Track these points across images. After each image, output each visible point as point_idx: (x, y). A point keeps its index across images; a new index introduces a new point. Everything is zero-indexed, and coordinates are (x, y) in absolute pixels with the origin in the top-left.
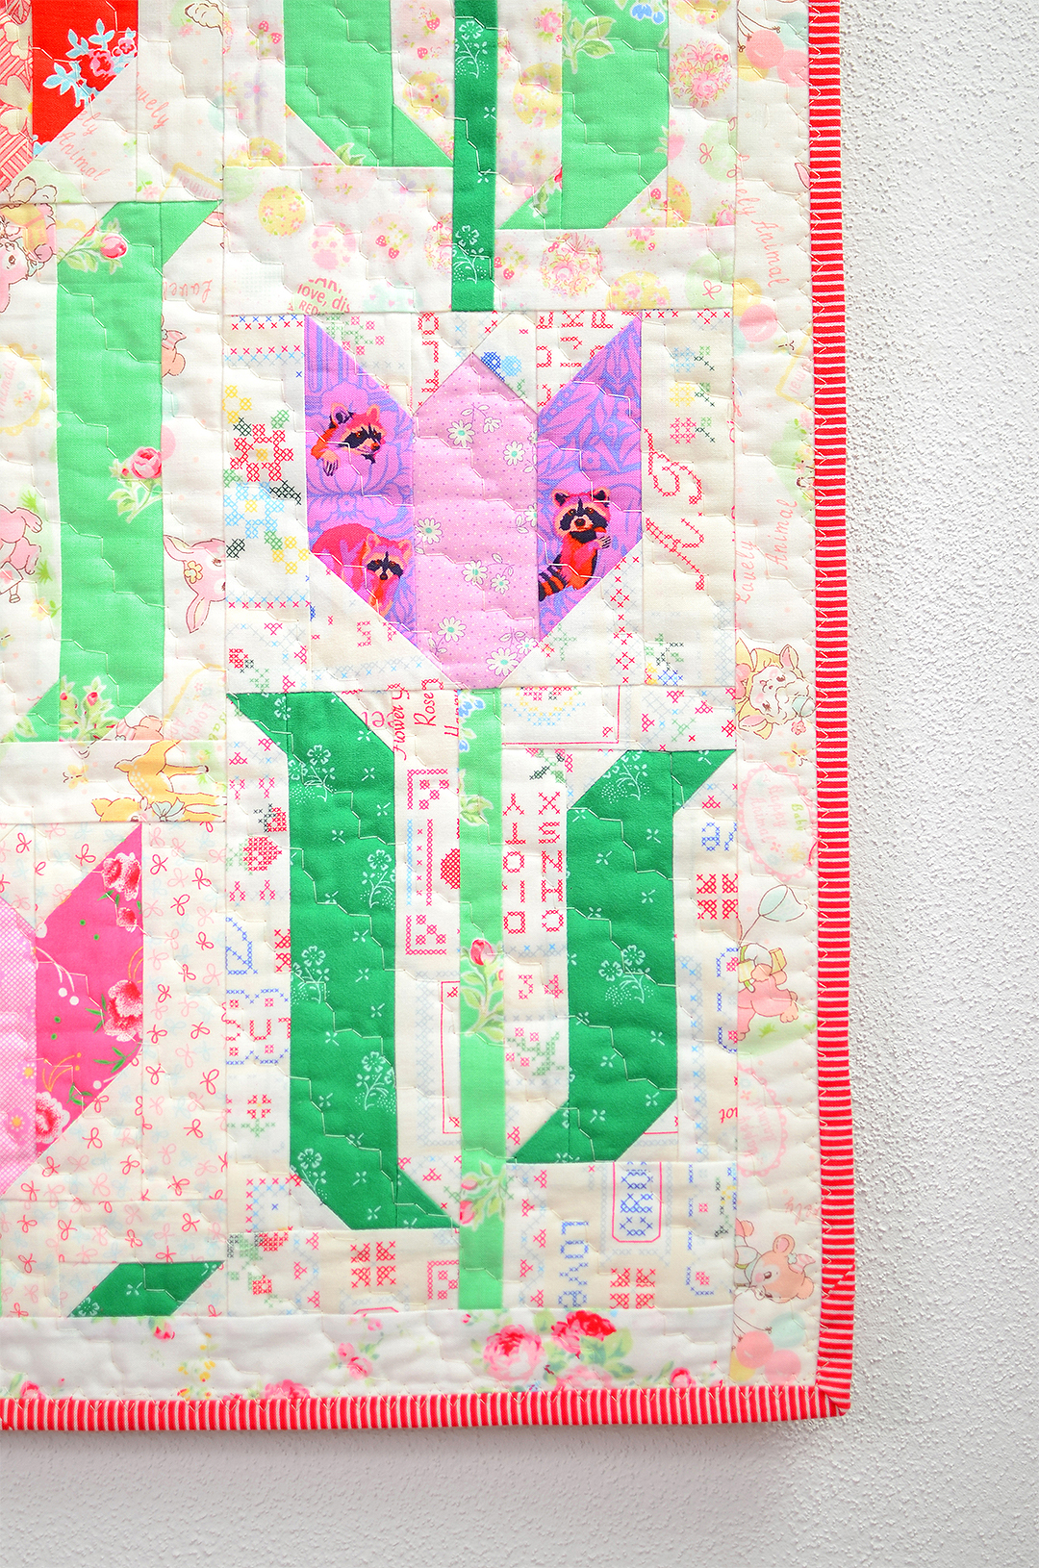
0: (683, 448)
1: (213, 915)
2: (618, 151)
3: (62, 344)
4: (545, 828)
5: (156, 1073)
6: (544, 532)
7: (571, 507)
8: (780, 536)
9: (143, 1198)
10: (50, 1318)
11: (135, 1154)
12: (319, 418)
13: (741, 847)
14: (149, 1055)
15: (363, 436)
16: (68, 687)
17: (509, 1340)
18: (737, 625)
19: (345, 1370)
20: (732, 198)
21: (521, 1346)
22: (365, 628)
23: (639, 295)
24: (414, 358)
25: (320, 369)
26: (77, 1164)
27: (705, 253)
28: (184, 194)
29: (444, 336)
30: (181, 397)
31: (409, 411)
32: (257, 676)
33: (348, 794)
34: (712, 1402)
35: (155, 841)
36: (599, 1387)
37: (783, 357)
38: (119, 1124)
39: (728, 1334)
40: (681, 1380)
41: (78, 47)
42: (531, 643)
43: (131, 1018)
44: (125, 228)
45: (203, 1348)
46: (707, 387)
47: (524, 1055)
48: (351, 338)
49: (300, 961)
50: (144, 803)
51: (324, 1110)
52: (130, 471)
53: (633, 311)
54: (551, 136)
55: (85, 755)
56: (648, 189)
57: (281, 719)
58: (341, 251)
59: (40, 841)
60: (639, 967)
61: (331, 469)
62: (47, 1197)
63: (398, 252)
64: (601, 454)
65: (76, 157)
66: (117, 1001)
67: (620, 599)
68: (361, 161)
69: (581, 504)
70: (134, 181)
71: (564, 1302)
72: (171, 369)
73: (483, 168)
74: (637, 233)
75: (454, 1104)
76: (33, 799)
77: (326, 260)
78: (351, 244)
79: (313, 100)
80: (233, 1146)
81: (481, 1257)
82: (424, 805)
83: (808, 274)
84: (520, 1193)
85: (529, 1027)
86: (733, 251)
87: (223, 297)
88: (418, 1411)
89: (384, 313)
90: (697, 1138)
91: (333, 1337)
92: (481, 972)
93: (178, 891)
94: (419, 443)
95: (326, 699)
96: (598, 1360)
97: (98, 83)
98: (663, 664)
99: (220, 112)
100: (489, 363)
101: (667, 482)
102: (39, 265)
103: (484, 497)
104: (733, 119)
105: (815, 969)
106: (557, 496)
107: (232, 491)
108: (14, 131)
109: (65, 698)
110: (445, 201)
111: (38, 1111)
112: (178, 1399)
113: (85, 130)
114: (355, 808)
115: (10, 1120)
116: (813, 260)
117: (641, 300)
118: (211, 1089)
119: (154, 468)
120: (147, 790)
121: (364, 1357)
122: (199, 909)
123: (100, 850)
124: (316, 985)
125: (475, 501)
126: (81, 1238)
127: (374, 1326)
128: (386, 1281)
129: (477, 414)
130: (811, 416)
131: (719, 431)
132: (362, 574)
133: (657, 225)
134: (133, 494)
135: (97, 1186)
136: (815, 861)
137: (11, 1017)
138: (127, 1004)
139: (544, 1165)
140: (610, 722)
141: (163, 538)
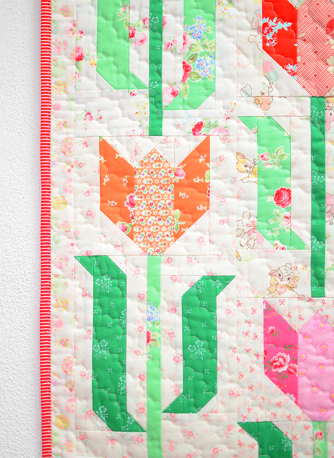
137: (331, 361)
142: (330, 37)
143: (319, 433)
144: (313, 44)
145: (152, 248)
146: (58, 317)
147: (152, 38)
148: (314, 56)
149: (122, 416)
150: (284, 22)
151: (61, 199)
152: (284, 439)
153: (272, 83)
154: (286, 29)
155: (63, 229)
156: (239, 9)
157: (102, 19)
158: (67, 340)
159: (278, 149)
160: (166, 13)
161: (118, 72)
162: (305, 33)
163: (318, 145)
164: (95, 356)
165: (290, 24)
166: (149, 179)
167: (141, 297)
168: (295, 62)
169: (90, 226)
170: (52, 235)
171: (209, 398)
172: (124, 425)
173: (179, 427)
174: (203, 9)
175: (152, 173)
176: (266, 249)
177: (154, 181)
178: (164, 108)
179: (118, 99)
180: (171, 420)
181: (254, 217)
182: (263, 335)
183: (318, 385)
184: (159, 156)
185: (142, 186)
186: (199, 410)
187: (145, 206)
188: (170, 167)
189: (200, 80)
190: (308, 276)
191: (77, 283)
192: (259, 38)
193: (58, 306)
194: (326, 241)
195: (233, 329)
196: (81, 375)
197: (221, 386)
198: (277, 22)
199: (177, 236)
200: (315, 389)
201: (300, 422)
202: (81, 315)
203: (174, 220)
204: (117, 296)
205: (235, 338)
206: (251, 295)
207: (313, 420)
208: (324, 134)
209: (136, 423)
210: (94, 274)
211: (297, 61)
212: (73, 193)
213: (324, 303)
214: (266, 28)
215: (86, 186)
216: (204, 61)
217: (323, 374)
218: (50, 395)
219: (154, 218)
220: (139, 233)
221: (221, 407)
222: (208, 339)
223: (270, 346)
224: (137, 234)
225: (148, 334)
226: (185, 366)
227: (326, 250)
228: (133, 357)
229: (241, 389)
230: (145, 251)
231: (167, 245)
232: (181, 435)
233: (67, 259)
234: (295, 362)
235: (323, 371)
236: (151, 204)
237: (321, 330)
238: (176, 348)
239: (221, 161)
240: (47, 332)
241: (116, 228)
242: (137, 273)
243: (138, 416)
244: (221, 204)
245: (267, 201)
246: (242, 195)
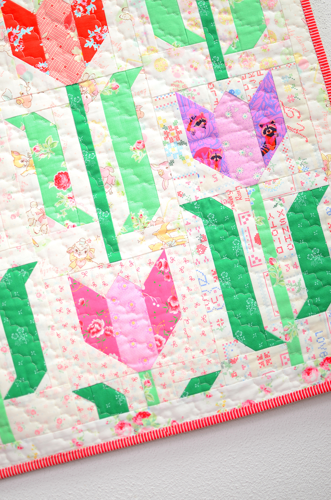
0: (292, 104)
1: (192, 270)
2: (252, 26)
3: (107, 117)
4: (281, 221)
5: (187, 320)
6: (259, 137)
7: (265, 127)
8: (325, 122)
9: (193, 358)
10: (175, 400)
11: (188, 346)
12: (186, 120)
14: (184, 315)
15: (201, 122)
16: (133, 215)
17: (308, 371)
18: (320, 150)
19: (263, 393)
20: (287, 32)
21: (312, 372)
22: (215, 176)
23: (268, 65)
24: (209, 96)
25: (183, 106)
26: (171, 353)
27: (284, 48)
28: (132, 67)
29: (216, 88)
30: (145, 124)
31: (212, 111)
32: (187, 198)
33: (222, 226)
35: (170, 253)
37: (313, 72)
38: (180, 338)
41: (91, 34)
42: (263, 169)
43: (176, 306)
44: (117, 80)
45: (221, 397)
46: (294, 85)
47: (292, 288)
48: (190, 95)
49: (221, 277)
50: (164, 243)
51: (239, 318)
52: (136, 148)
53: (269, 69)
54: (232, 26)
55: (143, 233)
56: (263, 35)
57: (197, 209)
58: (181, 72)
59: (136, 262)
60: (318, 254)
61: (194, 134)
62: (165, 365)
63: (197, 68)
64: (270, 110)
65: (98, 64)
66: (171, 303)
67: (285, 150)
68: (180, 46)
69: (267, 126)
70: (116, 67)
71: (321, 356)
72: (140, 117)
73: (215, 40)
74: (263, 47)
75: (276, 307)
76: (130, 250)
77: (177, 75)
78: (183, 69)
79: (162, 33)
80: (216, 336)
81: (295, 349)
82: (245, 223)
83: (313, 48)
84: (301, 328)
85: (292, 279)
86: (291, 46)
87: (150, 93)
88: (288, 398)
89: (197, 86)
91: (257, 384)
92: (274, 267)
93: (180, 266)
94: (217, 120)
95: (209, 200)
97: (99, 42)
98: (302, 166)
99: (136, 42)
100: (231, 93)
101: (290, 114)
102: (95, 97)
103: (239, 131)
104: (281, 11)
106: (260, 125)
107: (167, 146)
108: (79, 61)
109: (133, 218)
110: (207, 51)
111: (156, 340)
112: (218, 414)
113: (99, 56)
114: (225, 229)
115: (148, 345)
116: (313, 44)
117: (269, 65)
118: (205, 321)
119: (142, 145)
120: (163, 239)
121: (268, 388)
122: (188, 270)
123: (154, 260)
124: (227, 283)
125: (237, 132)
126: (178, 374)
127: (269, 377)
128: (269, 364)
129: (232, 108)
130: (325, 86)
131: (301, 96)
132: (210, 161)
133: (268, 44)
134: (138, 155)
135: (179, 358)
137: (141, 315)
138: (174, 303)
139: (306, 318)
140: (292, 186)
141: (150, 165)
142: (70, 31)
143: (147, 381)
144: (56, 40)
148: (60, 50)
150: (27, 27)
152: (117, 395)
153: (29, 83)
154: (30, 33)
159: (47, 139)
162: (47, 33)
163: (82, 126)
165: (32, 28)
168: (44, 60)
171: (41, 377)
173: (22, 409)
176: (59, 230)
180: (13, 405)
181: (41, 204)
182: (75, 308)
183: (135, 339)
186: (35, 390)
190: (102, 245)
192: (8, 46)
194: (110, 210)
195: (47, 310)
197: (49, 363)
198: (20, 30)
200: (133, 344)
201: (127, 376)
205: (51, 317)
206: (55, 275)
207: (139, 371)
208: (85, 115)
211: (46, 58)
213: (122, 265)
214: (12, 37)
217: (136, 328)
221: (54, 382)
222: (27, 324)
223: (84, 316)
226: (13, 354)
227: (112, 217)
229: (68, 361)
232: (25, 415)
234: (110, 324)
235: (136, 326)
237: (125, 290)
244: (8, 200)
245: (50, 187)
246: (26, 187)
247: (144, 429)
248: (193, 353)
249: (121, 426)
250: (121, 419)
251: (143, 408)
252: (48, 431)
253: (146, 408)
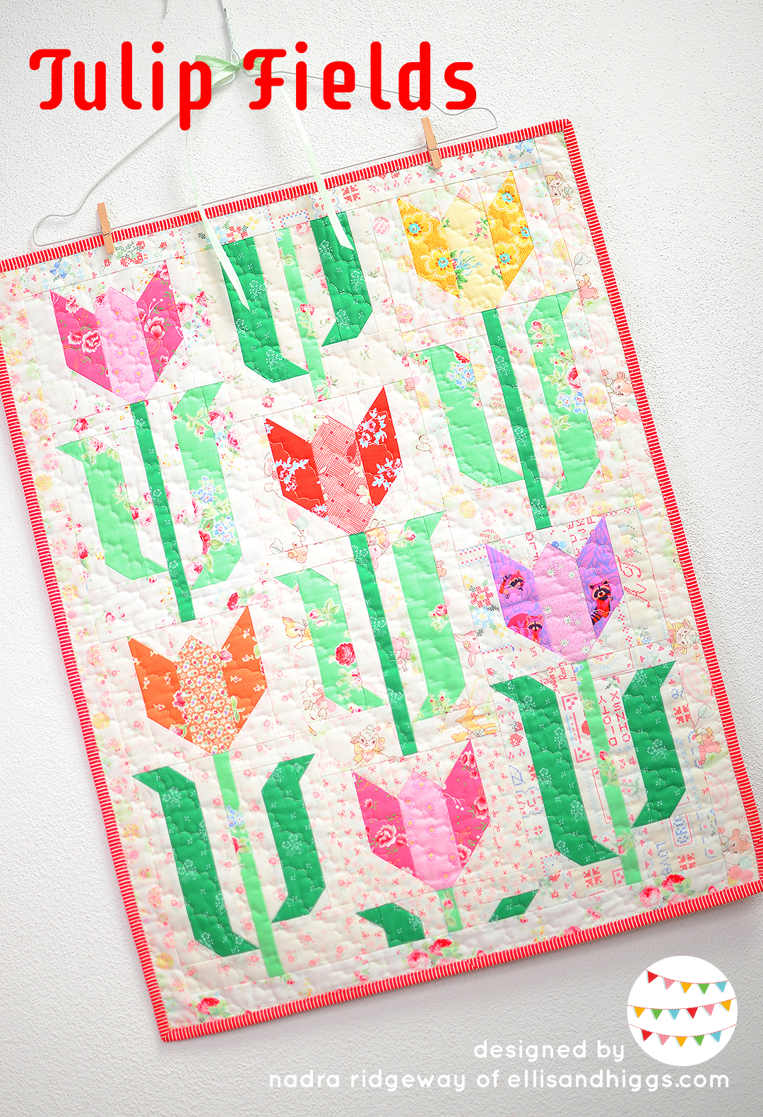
0: (631, 559)
1: (505, 766)
2: (582, 460)
3: (400, 575)
4: (616, 705)
5: (498, 827)
6: (589, 600)
7: (597, 589)
8: (673, 581)
9: (505, 873)
10: (481, 925)
11: (498, 859)
12: (500, 579)
13: (686, 695)
14: (494, 821)
15: (516, 581)
16: (432, 697)
17: (648, 892)
18: (665, 616)
19: (591, 917)
20: (626, 467)
21: (653, 893)
22: (533, 650)
24: (528, 550)
25: (495, 562)
26: (478, 867)
27: (621, 488)
28: (431, 512)
29: (537, 539)
30: (447, 584)
31: (531, 569)
32: (499, 676)
33: (542, 711)
34: (725, 895)
35: (477, 745)
36: (683, 900)
37: (658, 518)
38: (489, 849)
39: (725, 869)
40: (712, 890)
41: (381, 469)
42: (594, 640)
43: (484, 810)
44: (413, 529)
45: (539, 922)
46: (634, 535)
47: (629, 788)
48: (503, 548)
49: (540, 775)
50: (470, 732)
51: (562, 826)
52: (436, 614)
53: (603, 515)
54: (557, 461)
55: (444, 720)
56: (596, 471)
57: (512, 690)
58: (492, 518)
59: (436, 755)
60: (662, 746)
61: (508, 596)
62: (470, 882)
63: (513, 514)
64: (602, 568)
65: (390, 508)
66: (478, 805)
67: (621, 617)
68: (492, 485)
69: (600, 587)
70: (412, 511)
71: (664, 873)
72: (441, 575)
73: (535, 477)
74: (596, 487)
75: (607, 812)
76: (429, 740)
77: (487, 523)
78: (495, 515)
79: (469, 468)
80: (533, 847)
81: (631, 865)
83: (660, 487)
84: (639, 838)
85: (627, 778)
86: (632, 486)
87: (454, 545)
88: (621, 925)
89: (513, 536)
90: (697, 803)
91: (584, 907)
92: (606, 762)
93: (490, 761)
94: (537, 579)
95: (525, 679)
96: (681, 891)
97: (392, 480)
98: (643, 636)
99: (437, 480)
100: (555, 545)
101: (628, 572)
102: (386, 549)
103: (564, 593)
104: (620, 440)
105: (723, 732)
106: (591, 587)
107: (474, 612)
108: (366, 504)
109: (432, 701)
110: (525, 492)
111: (459, 851)
112: (534, 943)
113: (391, 497)
114: (546, 715)
115: (450, 857)
116: (660, 482)
117: (603, 510)
118: (520, 828)
119: (444, 611)
120: (469, 727)
121: (597, 911)
122: (499, 765)
123: (458, 753)
124: (548, 782)
125: (562, 595)
126: (486, 894)
127: (599, 899)
128: (599, 882)
129: (555, 564)
130: (673, 536)
131: (642, 550)
132: (528, 631)
133: (602, 483)
134: (439, 623)
135: (487, 873)
136: (714, 693)
137: (441, 821)
138: (482, 805)
139: (645, 826)
140: (630, 662)
141: (454, 635)
142: (354, 465)
143: (448, 901)
144: (337, 476)
145: (216, 746)
146: (130, 847)
147: (159, 514)
148: (342, 489)
149: (229, 938)
150: (300, 460)
151: (102, 716)
152: (411, 918)
153: (303, 531)
154: (304, 468)
155: (112, 749)
156: (247, 459)
157: (99, 506)
158: (148, 870)
159: (327, 602)
160: (167, 482)
161: (130, 561)
162: (326, 467)
163: (369, 587)
164: (183, 879)
165: (306, 461)
166: (193, 671)
167: (216, 803)
168: (322, 502)
169: (141, 738)
170: (101, 759)
171: (318, 895)
172: (233, 947)
173: (294, 935)
174: (207, 468)
175: (195, 663)
176: (341, 715)
177: (199, 672)
178: (190, 588)
179: (137, 590)
180: (283, 929)
181: (319, 683)
182: (360, 810)
183: (434, 850)
184: (198, 642)
185: (187, 680)
186: (310, 911)
187: (196, 702)
188: (213, 652)
189: (223, 546)
190: (395, 734)
191: (143, 804)
192: (277, 482)
193: (128, 835)
194: (404, 690)
195: (326, 813)
196: (173, 905)
197: (328, 878)
198: (291, 463)
199: (239, 726)
200: (431, 855)
201: (424, 895)
202: (155, 839)
203: (231, 709)
204: (190, 809)
205: (330, 821)
206: (337, 770)
207: (437, 889)
208: (373, 573)
209: (246, 942)
210: (159, 790)
211: (325, 500)
212: (113, 706)
213: (418, 759)
214: (282, 472)
215: (126, 695)
216: (221, 525)
217: (435, 836)
218: (143, 935)
219: (209, 712)
220: (197, 733)
221: (334, 901)
222: (302, 831)
223: (371, 821)
224: (195, 735)
225: (235, 841)
226: (284, 866)
227: (406, 700)
228: (225, 870)
229: (351, 876)
230: (208, 751)
231: (231, 738)
232: (298, 942)
233: (125, 781)
234: (404, 832)
235: (434, 834)
236: (203, 698)
237: (422, 789)
238: (268, 849)
239: (267, 631)
240: (123, 866)
241: (171, 732)
242: (206, 777)
243: (246, 935)
244: (279, 678)
245: (330, 663)
246: (300, 663)
247: (443, 960)
248: (505, 868)
249: (415, 956)
250: (416, 948)
251: (442, 935)
252: (326, 962)
253: (446, 934)
